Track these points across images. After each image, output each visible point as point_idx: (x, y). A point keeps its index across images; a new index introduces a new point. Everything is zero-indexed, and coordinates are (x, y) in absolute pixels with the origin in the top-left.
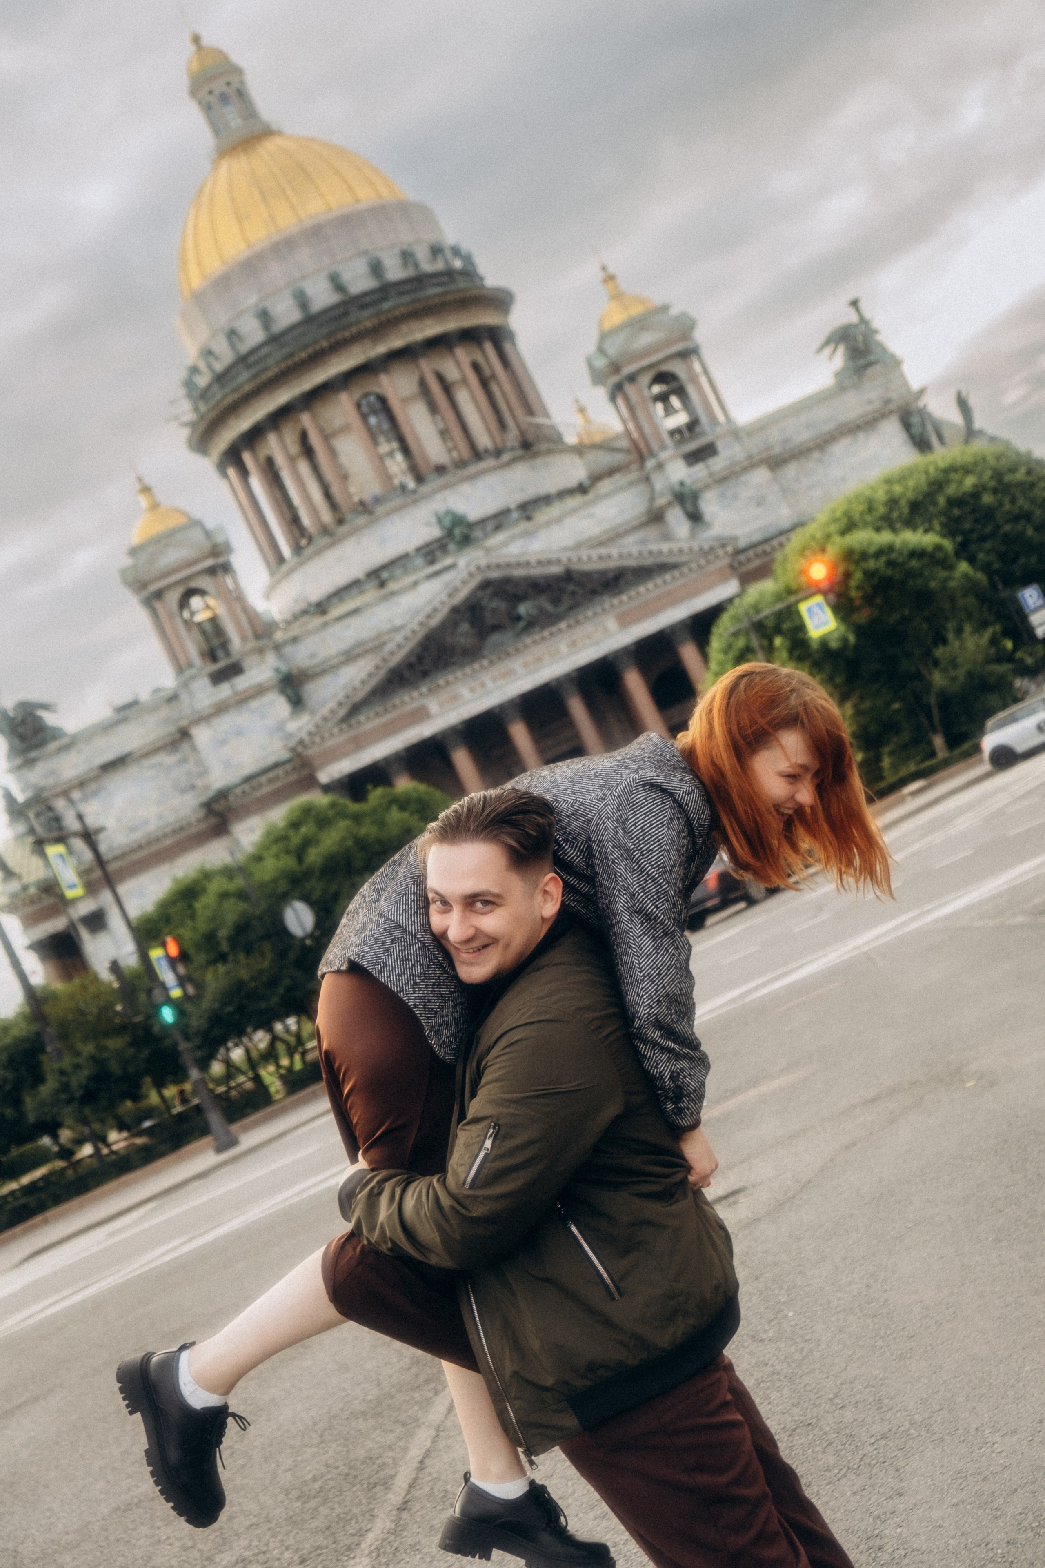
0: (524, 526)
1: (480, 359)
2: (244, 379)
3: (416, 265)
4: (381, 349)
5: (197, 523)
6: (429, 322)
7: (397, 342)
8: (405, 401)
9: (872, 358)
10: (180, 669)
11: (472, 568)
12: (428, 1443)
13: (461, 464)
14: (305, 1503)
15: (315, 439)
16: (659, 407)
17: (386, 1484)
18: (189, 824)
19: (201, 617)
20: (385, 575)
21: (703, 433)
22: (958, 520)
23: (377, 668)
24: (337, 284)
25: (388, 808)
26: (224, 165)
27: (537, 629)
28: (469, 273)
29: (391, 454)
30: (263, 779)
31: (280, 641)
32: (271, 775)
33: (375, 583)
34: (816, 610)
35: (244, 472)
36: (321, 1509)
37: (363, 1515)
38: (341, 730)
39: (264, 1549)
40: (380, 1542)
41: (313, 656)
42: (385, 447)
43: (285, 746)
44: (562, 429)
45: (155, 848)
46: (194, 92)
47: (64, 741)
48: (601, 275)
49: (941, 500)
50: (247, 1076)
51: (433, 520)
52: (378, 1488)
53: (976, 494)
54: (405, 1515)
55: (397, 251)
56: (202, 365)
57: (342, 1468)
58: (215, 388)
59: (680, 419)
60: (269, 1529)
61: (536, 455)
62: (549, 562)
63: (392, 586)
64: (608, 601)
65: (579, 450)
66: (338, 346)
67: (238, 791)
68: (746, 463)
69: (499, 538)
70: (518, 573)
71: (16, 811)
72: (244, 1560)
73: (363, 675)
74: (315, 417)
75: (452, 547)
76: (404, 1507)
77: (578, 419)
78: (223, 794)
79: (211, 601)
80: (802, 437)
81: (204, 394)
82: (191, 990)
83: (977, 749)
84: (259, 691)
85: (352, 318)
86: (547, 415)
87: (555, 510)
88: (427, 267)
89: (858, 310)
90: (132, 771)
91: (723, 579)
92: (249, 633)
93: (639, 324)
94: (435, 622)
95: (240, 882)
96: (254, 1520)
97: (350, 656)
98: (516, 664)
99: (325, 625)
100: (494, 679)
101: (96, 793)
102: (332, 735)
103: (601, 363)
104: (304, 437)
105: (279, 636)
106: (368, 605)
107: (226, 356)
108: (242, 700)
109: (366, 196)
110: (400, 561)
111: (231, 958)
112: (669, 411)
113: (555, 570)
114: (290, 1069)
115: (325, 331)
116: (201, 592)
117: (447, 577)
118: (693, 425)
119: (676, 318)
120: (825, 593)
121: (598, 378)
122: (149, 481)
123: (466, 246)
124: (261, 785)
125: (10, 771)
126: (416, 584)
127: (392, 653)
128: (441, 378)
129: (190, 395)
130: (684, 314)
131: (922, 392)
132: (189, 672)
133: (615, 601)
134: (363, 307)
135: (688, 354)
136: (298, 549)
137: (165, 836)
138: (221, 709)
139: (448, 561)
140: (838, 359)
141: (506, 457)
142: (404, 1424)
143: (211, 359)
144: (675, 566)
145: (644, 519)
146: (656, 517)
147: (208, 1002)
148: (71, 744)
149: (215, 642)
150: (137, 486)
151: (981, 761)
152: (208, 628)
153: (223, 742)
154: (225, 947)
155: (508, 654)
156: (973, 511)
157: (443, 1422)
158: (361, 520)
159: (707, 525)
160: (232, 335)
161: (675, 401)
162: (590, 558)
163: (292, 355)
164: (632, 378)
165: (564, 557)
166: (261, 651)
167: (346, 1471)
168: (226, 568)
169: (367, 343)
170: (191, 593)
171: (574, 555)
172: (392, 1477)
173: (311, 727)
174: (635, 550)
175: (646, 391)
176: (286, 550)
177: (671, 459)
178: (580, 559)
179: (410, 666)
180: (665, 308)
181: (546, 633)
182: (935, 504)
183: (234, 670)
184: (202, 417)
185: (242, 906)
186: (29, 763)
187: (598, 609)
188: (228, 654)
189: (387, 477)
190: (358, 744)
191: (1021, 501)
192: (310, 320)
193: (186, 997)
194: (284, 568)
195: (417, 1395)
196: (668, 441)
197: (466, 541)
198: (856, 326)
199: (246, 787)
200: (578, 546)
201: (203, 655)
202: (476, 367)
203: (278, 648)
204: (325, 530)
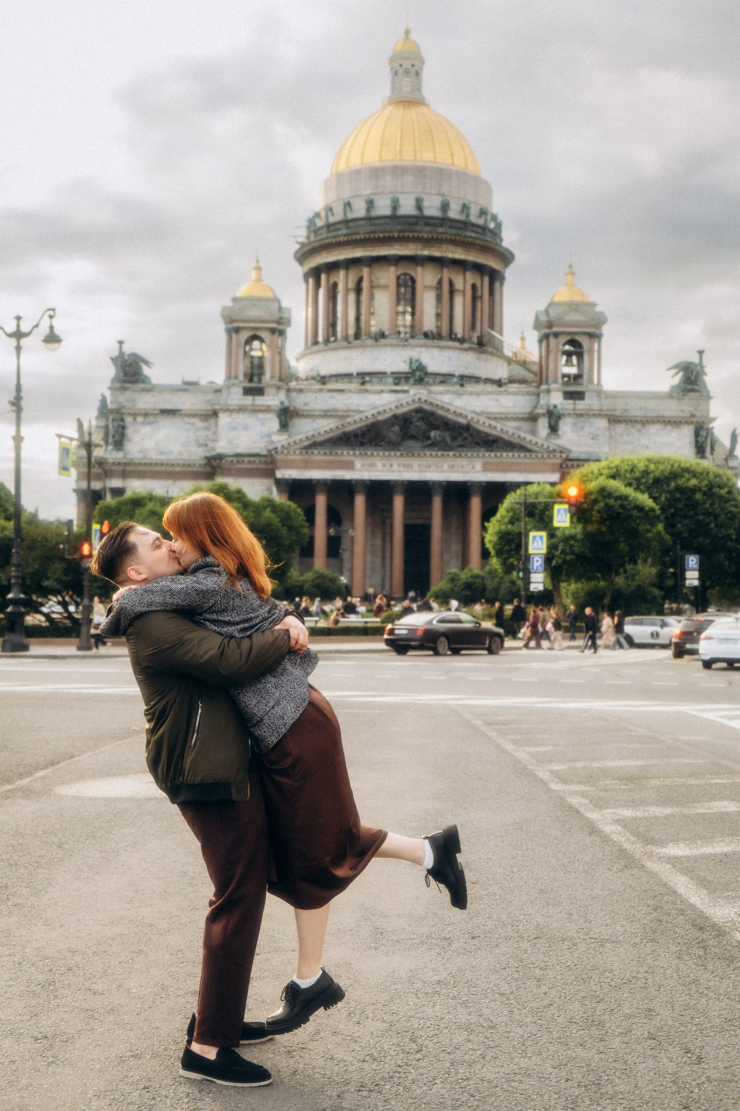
0: (457, 388)
1: (479, 284)
2: (342, 233)
3: (468, 216)
4: (426, 252)
5: (278, 301)
6: (460, 250)
7: (436, 253)
8: (425, 287)
9: (696, 387)
10: (229, 377)
11: (416, 398)
13: (439, 337)
15: (365, 284)
16: (564, 358)
18: (194, 465)
19: (255, 354)
21: (581, 384)
22: (676, 500)
23: (337, 427)
24: (419, 205)
26: (390, 108)
27: (436, 449)
28: (496, 233)
29: (404, 313)
30: (246, 459)
31: (291, 387)
32: (252, 459)
33: (360, 380)
34: (562, 511)
35: (318, 285)
38: (301, 453)
41: (306, 404)
42: (403, 308)
43: (266, 447)
44: (505, 345)
45: (170, 469)
46: (391, 61)
47: (148, 386)
48: (567, 269)
49: (673, 485)
51: (408, 361)
53: (694, 490)
55: (461, 202)
56: (323, 214)
58: (325, 230)
59: (573, 370)
61: (484, 352)
62: (461, 415)
63: (368, 387)
64: (482, 452)
65: (509, 361)
66: (402, 240)
67: (229, 459)
68: (596, 412)
69: (440, 388)
70: (440, 412)
71: (104, 411)
73: (327, 428)
74: (371, 273)
75: (412, 381)
77: (518, 344)
78: (220, 457)
79: (264, 347)
80: (636, 412)
81: (317, 231)
84: (267, 410)
85: (418, 228)
86: (501, 333)
87: (479, 387)
88: (473, 219)
89: (701, 357)
90: (177, 421)
91: (553, 471)
92: (277, 375)
93: (574, 307)
94: (381, 418)
97: (326, 414)
98: (415, 463)
99: (321, 390)
100: (399, 465)
101: (151, 423)
103: (543, 318)
104: (360, 280)
105: (293, 384)
106: (350, 391)
107: (338, 216)
108: (256, 410)
109: (459, 163)
110: (380, 375)
112: (569, 363)
113: (462, 421)
115: (399, 227)
116: (262, 340)
117: (401, 396)
118: (577, 378)
119: (597, 313)
120: (571, 505)
121: (537, 325)
122: (262, 264)
123: (501, 217)
124: (243, 462)
125: (110, 388)
126: (382, 391)
127: (349, 423)
128: (451, 284)
129: (308, 228)
130: (602, 313)
131: (715, 419)
132: (233, 381)
133: (487, 454)
134: (427, 224)
135: (595, 336)
136: (327, 341)
137: (178, 465)
138: (241, 409)
139: (406, 388)
140: (677, 379)
141: (466, 345)
143: (330, 213)
144: (529, 451)
145: (526, 416)
146: (533, 418)
148: (151, 389)
149: (256, 371)
150: (255, 265)
152: (256, 362)
153: (234, 429)
155: (413, 455)
156: (686, 499)
158: (370, 342)
159: (558, 436)
160: (348, 206)
161: (574, 359)
162: (484, 423)
163: (374, 232)
164: (556, 335)
165: (470, 416)
166: (278, 388)
168: (282, 333)
169: (420, 245)
170: (256, 337)
171: (476, 418)
173: (285, 443)
174: (511, 431)
175: (561, 347)
176: (320, 338)
177: (558, 390)
178: (478, 421)
179: (356, 436)
180: (594, 305)
181: (440, 453)
182: (669, 486)
183: (259, 392)
184: (309, 243)
186: (124, 389)
187: (475, 454)
188: (260, 381)
189: (395, 325)
190: (307, 465)
191: (716, 506)
192: (394, 217)
194: (315, 348)
196: (560, 380)
197: (420, 381)
198: (696, 365)
199: (235, 459)
200: (481, 414)
201: (245, 375)
202: (474, 287)
203: (289, 390)
204: (346, 338)
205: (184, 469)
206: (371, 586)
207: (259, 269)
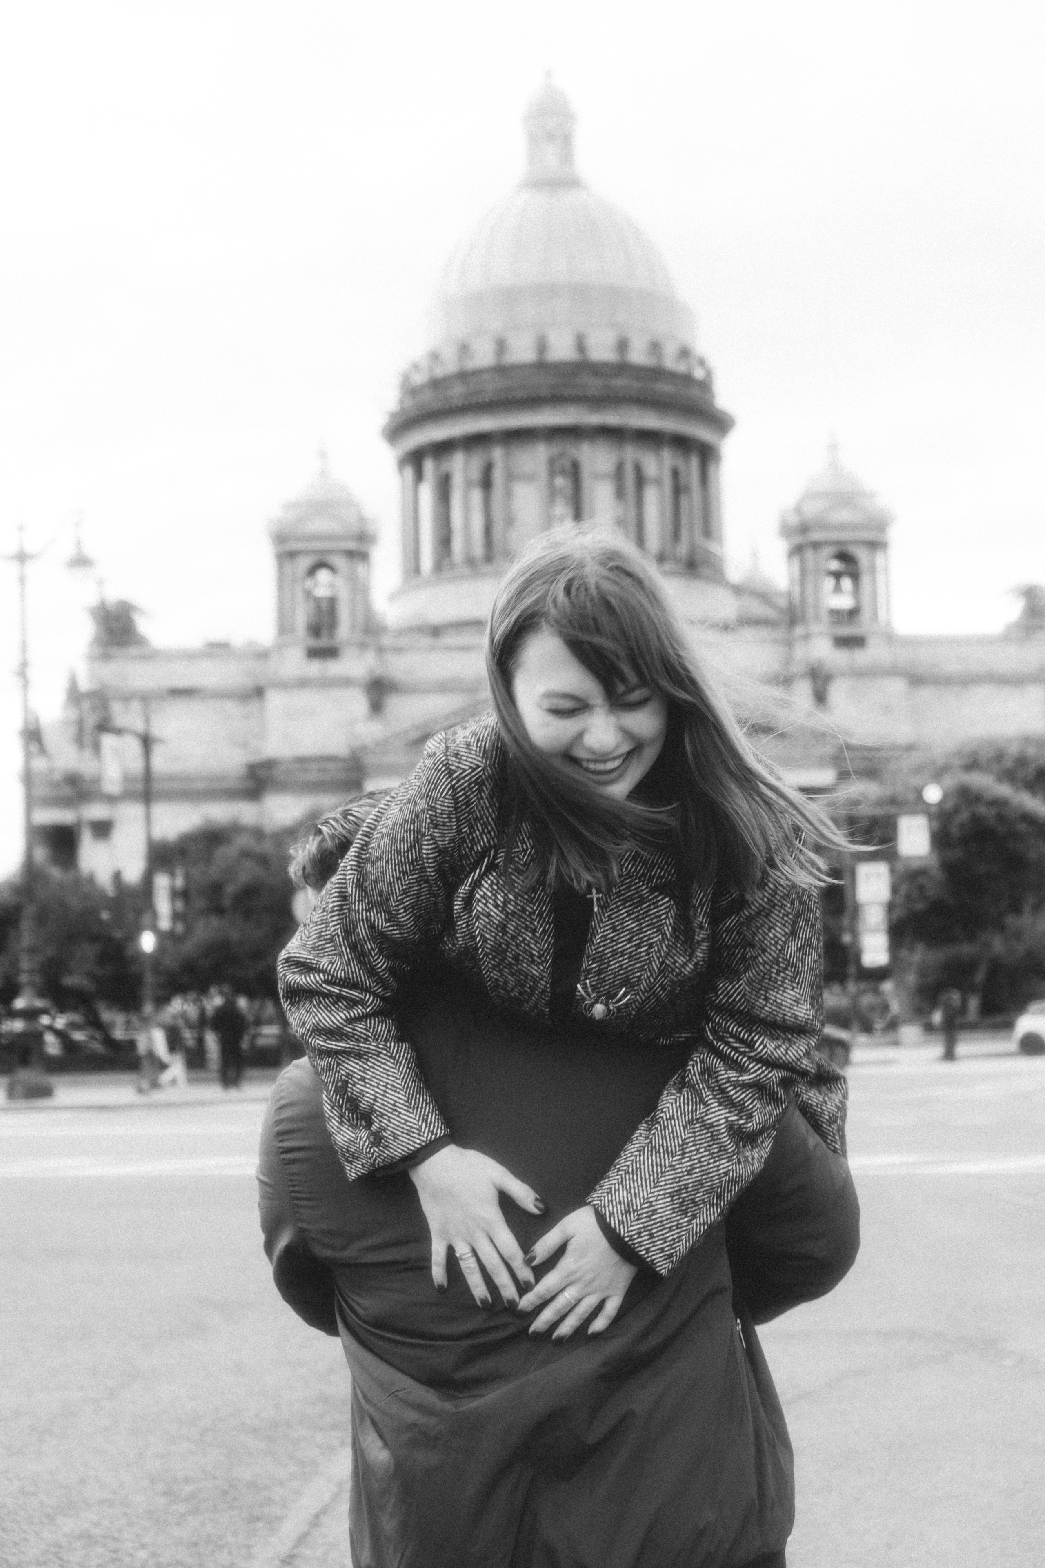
1: (682, 468)
2: (457, 392)
3: (660, 358)
5: (357, 505)
6: (649, 413)
7: (611, 418)
8: (597, 476)
10: (281, 632)
12: (327, 1497)
14: (171, 1502)
15: (498, 475)
16: (830, 582)
17: (273, 1523)
18: (227, 778)
19: (322, 592)
21: (860, 624)
24: (581, 345)
26: (526, 195)
28: (705, 386)
30: (313, 766)
31: (385, 645)
32: (323, 765)
34: (913, 830)
35: (419, 476)
36: (190, 1518)
37: (239, 1548)
39: (116, 1535)
41: (410, 672)
42: (559, 509)
43: (347, 744)
44: (729, 564)
46: (527, 120)
47: (145, 651)
52: (260, 1525)
55: (648, 339)
56: (424, 366)
57: (221, 1481)
58: (428, 390)
59: (844, 602)
60: (125, 1514)
61: (697, 577)
65: (738, 590)
66: (556, 399)
67: (285, 767)
68: (887, 669)
71: (75, 696)
72: (89, 1537)
73: (447, 709)
74: (508, 456)
76: (288, 1561)
78: (270, 764)
79: (338, 582)
80: (951, 667)
81: (415, 392)
82: (180, 928)
83: (1009, 1026)
84: (346, 682)
85: (582, 381)
86: (720, 544)
88: (670, 363)
90: (193, 706)
91: (826, 766)
92: (360, 625)
93: (841, 498)
96: (110, 1496)
97: (444, 687)
99: (432, 649)
101: (154, 712)
102: (395, 753)
103: (793, 520)
104: (488, 470)
105: (386, 640)
107: (449, 366)
108: (327, 683)
109: (642, 278)
111: (228, 916)
112: (838, 590)
115: (552, 381)
116: (332, 569)
118: (853, 614)
119: (877, 508)
121: (786, 531)
125: (87, 657)
128: (638, 470)
129: (402, 387)
130: (886, 508)
132: (289, 637)
134: (594, 374)
135: (876, 545)
136: (438, 567)
137: (200, 779)
138: (303, 683)
140: (1016, 612)
142: (301, 1463)
143: (435, 362)
145: (773, 676)
146: (784, 680)
147: (189, 947)
148: (152, 656)
149: (325, 620)
151: (1009, 1038)
152: (324, 605)
153: (293, 715)
154: (227, 902)
159: (829, 710)
160: (465, 349)
161: (847, 583)
164: (816, 546)
166: (363, 646)
167: (225, 1486)
168: (364, 557)
170: (321, 565)
172: (279, 1519)
173: (379, 737)
175: (824, 562)
176: (427, 564)
177: (821, 634)
180: (871, 495)
183: (331, 653)
184: (403, 410)
186: (106, 657)
188: (331, 636)
192: (541, 366)
193: (173, 932)
195: (319, 1437)
196: (825, 617)
201: (308, 628)
202: (675, 474)
203: (381, 650)
204: (470, 561)
205: (210, 785)
207: (323, 455)
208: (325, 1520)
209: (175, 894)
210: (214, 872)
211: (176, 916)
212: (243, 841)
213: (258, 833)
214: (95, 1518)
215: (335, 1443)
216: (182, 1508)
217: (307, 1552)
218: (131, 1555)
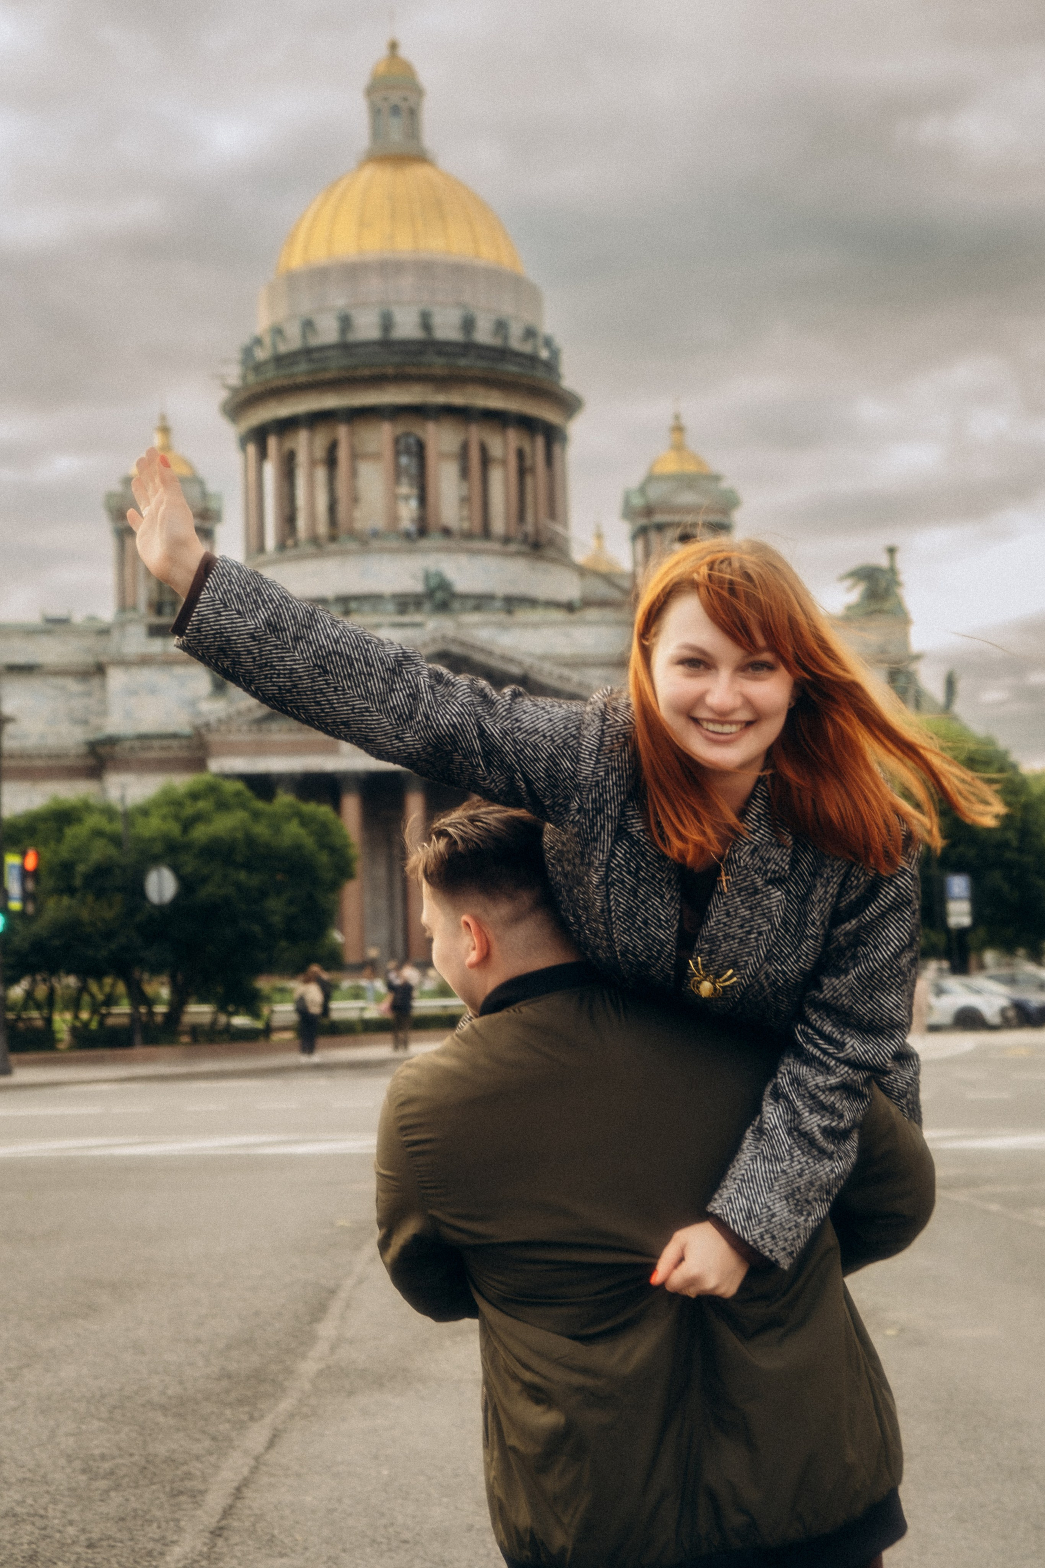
0: (502, 617)
1: (527, 449)
2: (301, 370)
3: (506, 338)
4: (441, 398)
5: (200, 483)
6: (495, 394)
7: (457, 398)
8: (442, 455)
9: (887, 606)
10: (124, 606)
11: (438, 635)
12: (245, 1471)
13: (468, 536)
14: (91, 1479)
15: (343, 454)
17: (197, 1496)
18: (67, 756)
20: (353, 605)
24: (426, 323)
25: (288, 818)
26: (369, 171)
28: (551, 367)
29: (407, 498)
30: (156, 743)
32: (165, 743)
35: (263, 454)
36: (113, 1494)
37: (167, 1522)
38: (249, 729)
39: (42, 1512)
40: (189, 1561)
42: (405, 489)
43: (190, 721)
44: (574, 545)
45: (24, 763)
46: (371, 91)
48: (670, 422)
50: (41, 1014)
51: (420, 575)
52: (183, 1498)
54: (220, 1542)
55: (494, 317)
56: (267, 341)
57: (136, 1458)
58: (271, 366)
60: (47, 1492)
61: (541, 558)
62: (511, 660)
65: (582, 571)
66: (401, 379)
67: (127, 744)
69: (474, 618)
70: (480, 657)
72: (15, 1515)
74: (352, 434)
75: (427, 606)
76: (218, 1532)
77: (593, 543)
78: (112, 741)
81: (258, 368)
82: (30, 908)
85: (426, 359)
86: (566, 525)
87: (536, 615)
88: (516, 343)
89: (892, 558)
90: (35, 683)
93: (687, 481)
95: (118, 827)
96: (29, 1475)
102: (239, 731)
103: (637, 501)
104: (333, 448)
107: (293, 341)
108: (169, 662)
109: (487, 255)
110: (372, 599)
111: (79, 895)
113: (514, 670)
114: (86, 1025)
115: (397, 359)
117: (410, 633)
119: (724, 492)
121: (629, 513)
122: (171, 423)
123: (559, 341)
124: (150, 748)
126: (378, 626)
128: (484, 450)
129: (243, 363)
130: (732, 491)
131: (918, 657)
132: (130, 615)
134: (440, 353)
136: (282, 546)
137: (40, 756)
138: (145, 661)
139: (417, 618)
140: (855, 594)
141: (512, 547)
142: (214, 1439)
143: (278, 339)
145: (615, 659)
147: (39, 927)
149: (167, 597)
150: (157, 423)
153: (134, 693)
154: (78, 882)
157: (262, 1454)
158: (353, 546)
160: (308, 325)
162: (551, 674)
163: (356, 367)
164: (660, 528)
165: (528, 661)
167: (143, 1463)
168: (208, 534)
169: (429, 387)
171: (536, 664)
172: (202, 1493)
173: (223, 715)
174: (594, 684)
175: (668, 545)
176: (271, 542)
178: (541, 670)
180: (717, 478)
184: (245, 386)
185: (112, 851)
189: (394, 518)
190: (260, 749)
192: (386, 344)
193: (22, 914)
194: (262, 558)
195: (228, 1412)
197: (443, 607)
198: (884, 571)
199: (137, 744)
200: (544, 658)
201: (151, 605)
202: (521, 455)
204: (314, 540)
205: (51, 763)
206: (374, 945)
207: (165, 430)
208: (247, 1493)
209: (24, 874)
210: (64, 852)
211: (26, 897)
212: (93, 821)
213: (109, 812)
214: (17, 1497)
215: (245, 1418)
216: (103, 1484)
217: (235, 1524)
218: (60, 1531)
